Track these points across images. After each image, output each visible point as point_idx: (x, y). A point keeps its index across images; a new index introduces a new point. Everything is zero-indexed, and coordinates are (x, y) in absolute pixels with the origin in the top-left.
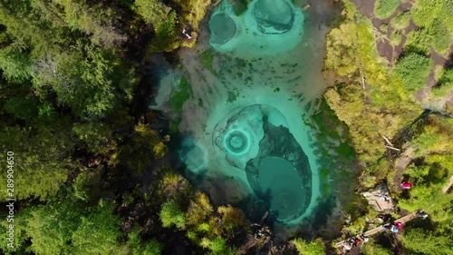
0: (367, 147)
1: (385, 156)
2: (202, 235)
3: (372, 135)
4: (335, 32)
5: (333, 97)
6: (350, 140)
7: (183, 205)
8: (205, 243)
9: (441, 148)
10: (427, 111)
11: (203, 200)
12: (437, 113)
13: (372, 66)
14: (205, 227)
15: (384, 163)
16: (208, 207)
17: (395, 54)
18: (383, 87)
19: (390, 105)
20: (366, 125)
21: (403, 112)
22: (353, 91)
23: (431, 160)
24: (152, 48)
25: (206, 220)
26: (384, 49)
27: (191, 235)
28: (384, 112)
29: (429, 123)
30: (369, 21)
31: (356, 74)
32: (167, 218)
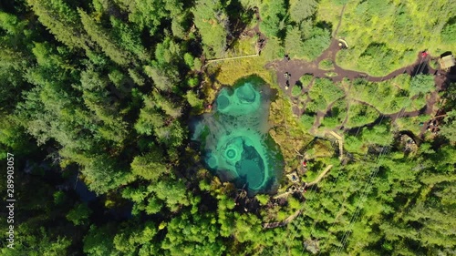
0: (289, 155)
1: (296, 158)
2: (217, 194)
3: (290, 149)
4: (273, 103)
5: (273, 133)
6: (280, 151)
7: (208, 182)
8: (218, 197)
9: (322, 154)
10: (316, 138)
11: (217, 180)
12: (321, 139)
13: (290, 119)
14: (218, 191)
15: (296, 161)
16: (219, 183)
17: (301, 112)
18: (295, 128)
19: (298, 136)
20: (287, 145)
21: (304, 139)
22: (281, 130)
23: (318, 160)
24: (192, 113)
25: (219, 188)
26: (296, 111)
27: (212, 194)
28: (295, 139)
29: (318, 143)
30: (289, 98)
31: (283, 122)
32: (203, 186)
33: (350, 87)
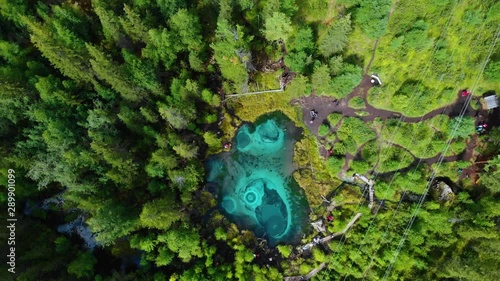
0: (314, 200)
1: (323, 205)
2: (234, 244)
3: (316, 194)
4: (298, 143)
5: (297, 176)
6: (305, 196)
7: (225, 230)
8: (236, 247)
9: (350, 201)
10: (345, 182)
11: (234, 227)
12: (350, 183)
13: (317, 160)
14: (235, 240)
15: (322, 208)
16: (237, 231)
17: (328, 154)
18: (322, 171)
19: (324, 180)
20: (313, 190)
21: (331, 183)
22: (307, 173)
23: (346, 207)
24: (209, 152)
25: (236, 237)
26: (323, 152)
27: (229, 244)
28: (322, 183)
29: (346, 188)
30: (315, 138)
31: (308, 164)
32: (220, 235)
33: (382, 128)
